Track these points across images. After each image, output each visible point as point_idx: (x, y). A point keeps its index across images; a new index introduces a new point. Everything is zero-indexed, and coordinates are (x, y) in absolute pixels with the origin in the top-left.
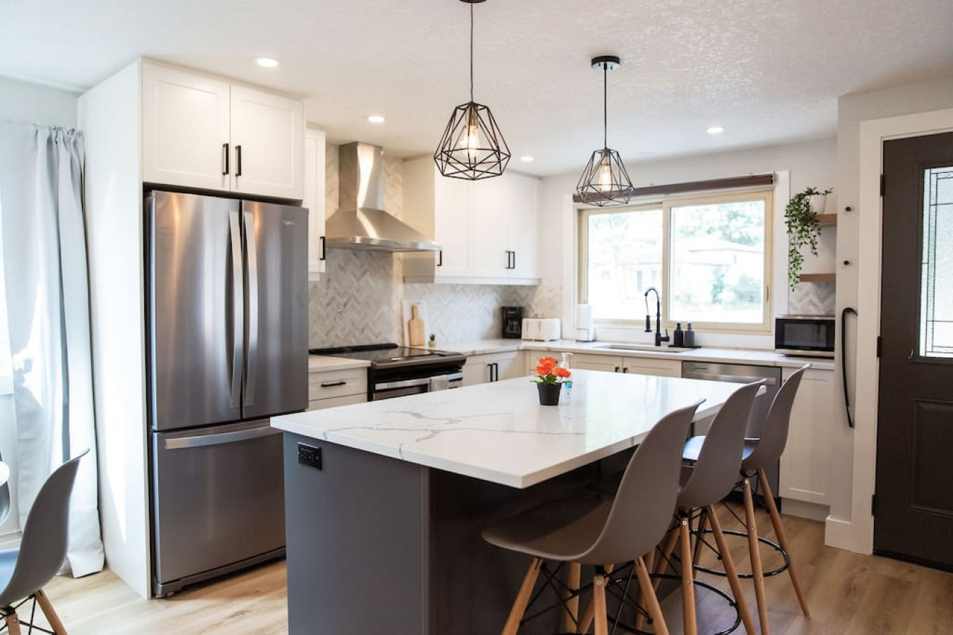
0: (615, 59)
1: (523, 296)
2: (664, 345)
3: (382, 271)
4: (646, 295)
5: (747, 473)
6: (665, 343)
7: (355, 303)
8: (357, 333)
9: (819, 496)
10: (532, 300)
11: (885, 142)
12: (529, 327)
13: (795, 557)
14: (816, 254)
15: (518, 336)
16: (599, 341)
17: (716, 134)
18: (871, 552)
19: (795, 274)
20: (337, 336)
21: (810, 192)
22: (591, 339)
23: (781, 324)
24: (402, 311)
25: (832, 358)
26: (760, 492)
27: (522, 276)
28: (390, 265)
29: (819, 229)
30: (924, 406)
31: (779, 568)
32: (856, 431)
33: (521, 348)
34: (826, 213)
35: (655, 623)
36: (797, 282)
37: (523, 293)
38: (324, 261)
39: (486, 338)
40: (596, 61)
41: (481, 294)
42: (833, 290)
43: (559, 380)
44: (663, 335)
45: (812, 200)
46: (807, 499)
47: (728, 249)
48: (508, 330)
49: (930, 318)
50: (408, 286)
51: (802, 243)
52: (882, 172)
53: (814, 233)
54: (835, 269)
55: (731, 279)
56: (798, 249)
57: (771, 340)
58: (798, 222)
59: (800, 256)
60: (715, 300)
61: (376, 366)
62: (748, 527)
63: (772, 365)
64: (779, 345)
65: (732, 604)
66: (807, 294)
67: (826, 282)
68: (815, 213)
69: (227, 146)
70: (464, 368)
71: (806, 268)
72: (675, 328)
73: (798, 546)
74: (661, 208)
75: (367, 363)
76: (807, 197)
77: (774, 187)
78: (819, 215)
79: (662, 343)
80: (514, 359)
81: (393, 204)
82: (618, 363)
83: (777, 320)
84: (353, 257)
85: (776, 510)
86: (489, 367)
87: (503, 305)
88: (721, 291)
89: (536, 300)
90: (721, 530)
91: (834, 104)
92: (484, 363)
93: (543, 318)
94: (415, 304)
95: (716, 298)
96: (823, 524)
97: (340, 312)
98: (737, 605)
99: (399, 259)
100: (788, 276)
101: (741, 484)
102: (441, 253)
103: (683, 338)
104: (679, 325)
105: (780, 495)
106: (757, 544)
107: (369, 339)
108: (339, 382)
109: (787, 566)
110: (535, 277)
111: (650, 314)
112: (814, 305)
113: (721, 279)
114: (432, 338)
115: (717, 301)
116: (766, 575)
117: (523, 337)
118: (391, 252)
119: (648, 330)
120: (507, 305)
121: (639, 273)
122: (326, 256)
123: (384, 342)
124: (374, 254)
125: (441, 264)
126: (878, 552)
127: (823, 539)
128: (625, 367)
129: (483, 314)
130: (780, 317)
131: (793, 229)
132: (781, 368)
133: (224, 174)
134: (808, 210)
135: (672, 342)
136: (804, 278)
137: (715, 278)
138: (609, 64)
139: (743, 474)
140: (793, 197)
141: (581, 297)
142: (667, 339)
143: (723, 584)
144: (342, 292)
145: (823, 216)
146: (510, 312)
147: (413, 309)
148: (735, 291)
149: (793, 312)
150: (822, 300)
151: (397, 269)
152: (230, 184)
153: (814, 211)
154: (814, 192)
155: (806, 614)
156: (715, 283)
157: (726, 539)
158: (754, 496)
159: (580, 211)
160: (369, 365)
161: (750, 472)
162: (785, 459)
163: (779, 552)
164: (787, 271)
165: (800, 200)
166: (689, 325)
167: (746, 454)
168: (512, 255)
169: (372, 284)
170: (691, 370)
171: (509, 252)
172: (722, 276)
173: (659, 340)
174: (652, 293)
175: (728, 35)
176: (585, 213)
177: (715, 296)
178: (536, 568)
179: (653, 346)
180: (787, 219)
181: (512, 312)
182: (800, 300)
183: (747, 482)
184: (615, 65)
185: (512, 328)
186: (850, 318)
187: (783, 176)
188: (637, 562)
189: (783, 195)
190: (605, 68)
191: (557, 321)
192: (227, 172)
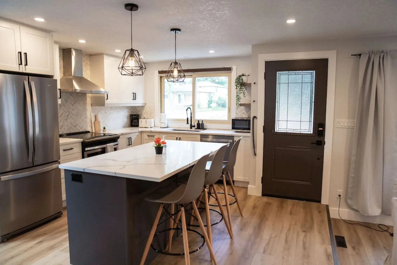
0: (179, 30)
1: (139, 110)
2: (193, 129)
3: (83, 101)
4: (187, 110)
5: (224, 173)
6: (194, 127)
7: (72, 116)
8: (73, 127)
9: (246, 179)
10: (143, 112)
11: (266, 62)
12: (142, 122)
13: (239, 199)
14: (245, 96)
15: (137, 126)
16: (169, 127)
17: (212, 53)
18: (261, 195)
19: (238, 103)
20: (65, 129)
21: (243, 75)
22: (166, 127)
23: (234, 121)
24: (91, 117)
25: (250, 132)
26: (228, 180)
27: (139, 102)
28: (86, 99)
29: (246, 88)
30: (277, 148)
31: (234, 202)
32: (257, 157)
33: (140, 131)
34: (248, 83)
35: (199, 220)
36: (239, 106)
37: (139, 109)
38: (60, 99)
39: (125, 127)
40: (172, 30)
41: (122, 110)
42: (250, 109)
43: (162, 145)
44: (193, 124)
45: (244, 78)
46: (242, 180)
47: (214, 86)
48: (133, 124)
49: (278, 120)
50: (94, 107)
51: (240, 93)
52: (265, 72)
53: (245, 89)
54: (251, 102)
55: (215, 98)
56: (239, 95)
57: (230, 126)
58: (239, 86)
59: (240, 97)
60: (209, 107)
61: (85, 141)
62: (224, 190)
63: (231, 135)
64: (233, 128)
65: (220, 214)
66: (242, 110)
67: (248, 106)
68: (245, 83)
69: (20, 53)
70: (119, 140)
71: (242, 101)
72: (197, 122)
73: (240, 195)
74: (192, 77)
75: (81, 140)
76: (242, 77)
77: (232, 72)
78: (246, 83)
79: (192, 128)
80: (137, 135)
81: (87, 74)
82: (177, 136)
83: (232, 120)
84: (71, 96)
85: (233, 185)
86: (128, 139)
87: (131, 114)
88: (211, 103)
89: (144, 112)
90: (217, 192)
91: (250, 47)
92: (126, 137)
93: (147, 119)
94: (96, 114)
95: (210, 106)
96: (247, 188)
97: (66, 119)
98: (222, 214)
99: (89, 96)
100: (236, 104)
101: (222, 176)
102: (107, 94)
103: (200, 126)
104: (199, 121)
105: (234, 180)
106: (227, 195)
107: (79, 130)
108: (70, 148)
109: (236, 201)
110: (143, 103)
111: (188, 117)
112: (245, 114)
113: (211, 98)
114: (104, 128)
115: (210, 107)
116: (230, 204)
117: (140, 126)
118: (86, 94)
119: (188, 123)
120: (132, 114)
121: (179, 95)
122: (61, 97)
123: (85, 131)
124: (79, 94)
125: (107, 99)
126: (263, 195)
127: (247, 193)
128: (180, 137)
129: (123, 117)
130: (233, 118)
131: (238, 88)
132: (234, 136)
133: (19, 65)
134: (242, 81)
135: (196, 127)
136: (241, 105)
137: (209, 98)
138: (177, 31)
139: (223, 173)
140: (238, 76)
141: (162, 110)
142: (194, 126)
143: (218, 209)
144: (66, 111)
145: (247, 84)
146: (134, 117)
147: (96, 117)
148: (217, 103)
149: (238, 116)
150: (247, 112)
151: (89, 101)
152: (22, 69)
153: (244, 82)
154: (244, 75)
155: (242, 216)
156: (209, 100)
157: (218, 195)
158: (226, 181)
159: (161, 77)
160: (82, 141)
161: (225, 173)
162: (235, 167)
163: (233, 197)
164: (236, 103)
165: (240, 77)
166: (202, 121)
167: (223, 167)
168: (135, 94)
169: (79, 107)
170: (204, 138)
171: (134, 93)
172: (212, 97)
173: (191, 127)
174: (189, 109)
175: (217, 26)
176: (163, 78)
177: (209, 105)
178: (162, 207)
179: (189, 129)
180: (236, 84)
181: (135, 117)
182: (240, 112)
183: (224, 176)
184: (179, 32)
185: (135, 123)
186: (255, 120)
187: (234, 68)
188: (192, 202)
189: (234, 75)
190: (176, 32)
191: (153, 120)
192: (21, 64)
